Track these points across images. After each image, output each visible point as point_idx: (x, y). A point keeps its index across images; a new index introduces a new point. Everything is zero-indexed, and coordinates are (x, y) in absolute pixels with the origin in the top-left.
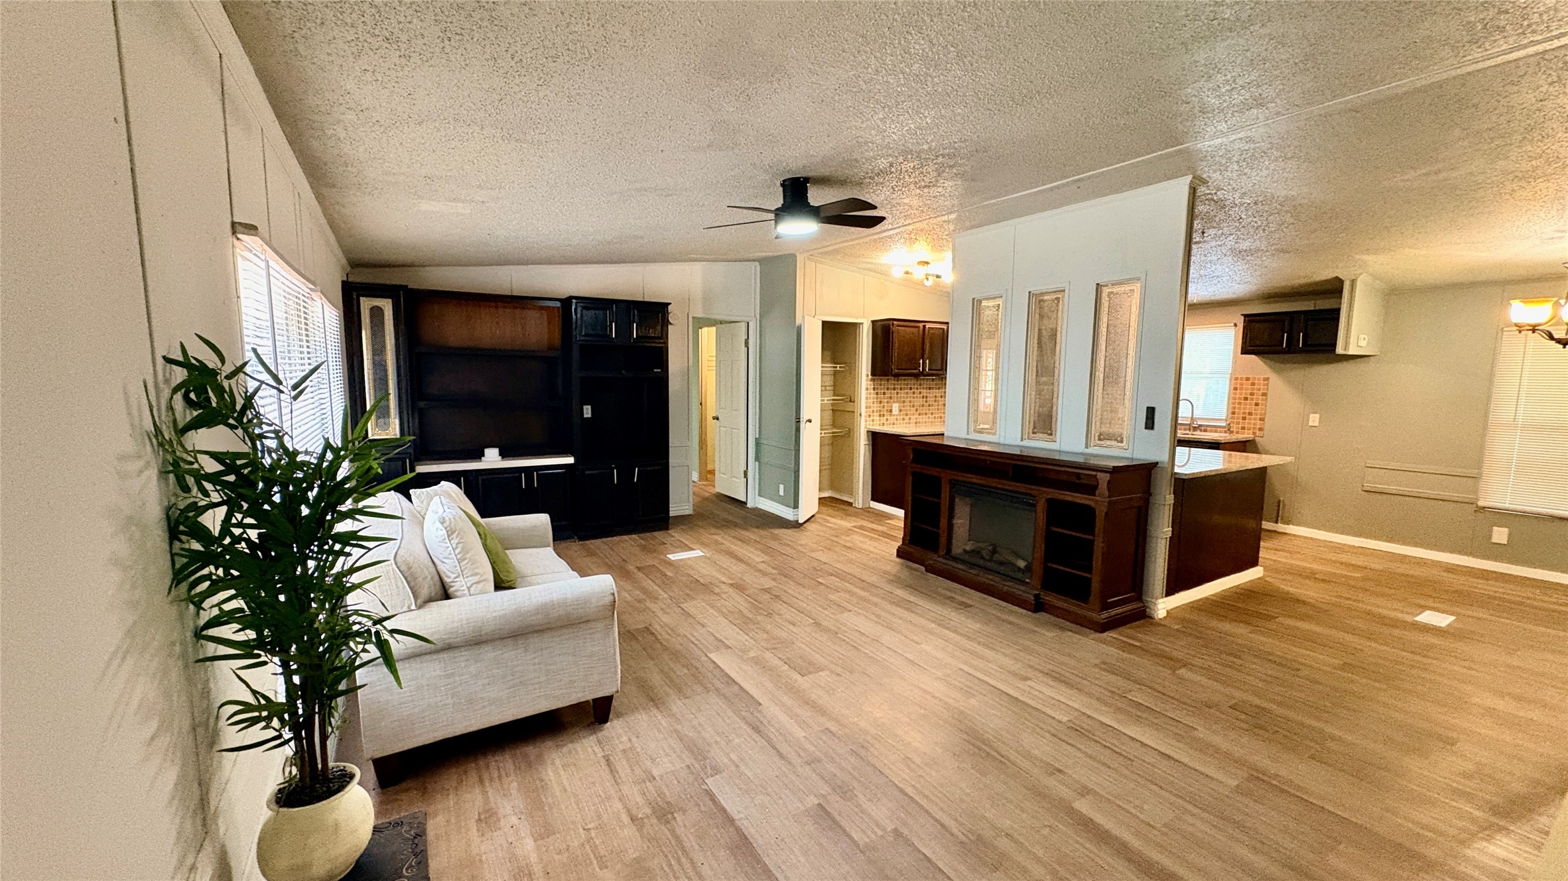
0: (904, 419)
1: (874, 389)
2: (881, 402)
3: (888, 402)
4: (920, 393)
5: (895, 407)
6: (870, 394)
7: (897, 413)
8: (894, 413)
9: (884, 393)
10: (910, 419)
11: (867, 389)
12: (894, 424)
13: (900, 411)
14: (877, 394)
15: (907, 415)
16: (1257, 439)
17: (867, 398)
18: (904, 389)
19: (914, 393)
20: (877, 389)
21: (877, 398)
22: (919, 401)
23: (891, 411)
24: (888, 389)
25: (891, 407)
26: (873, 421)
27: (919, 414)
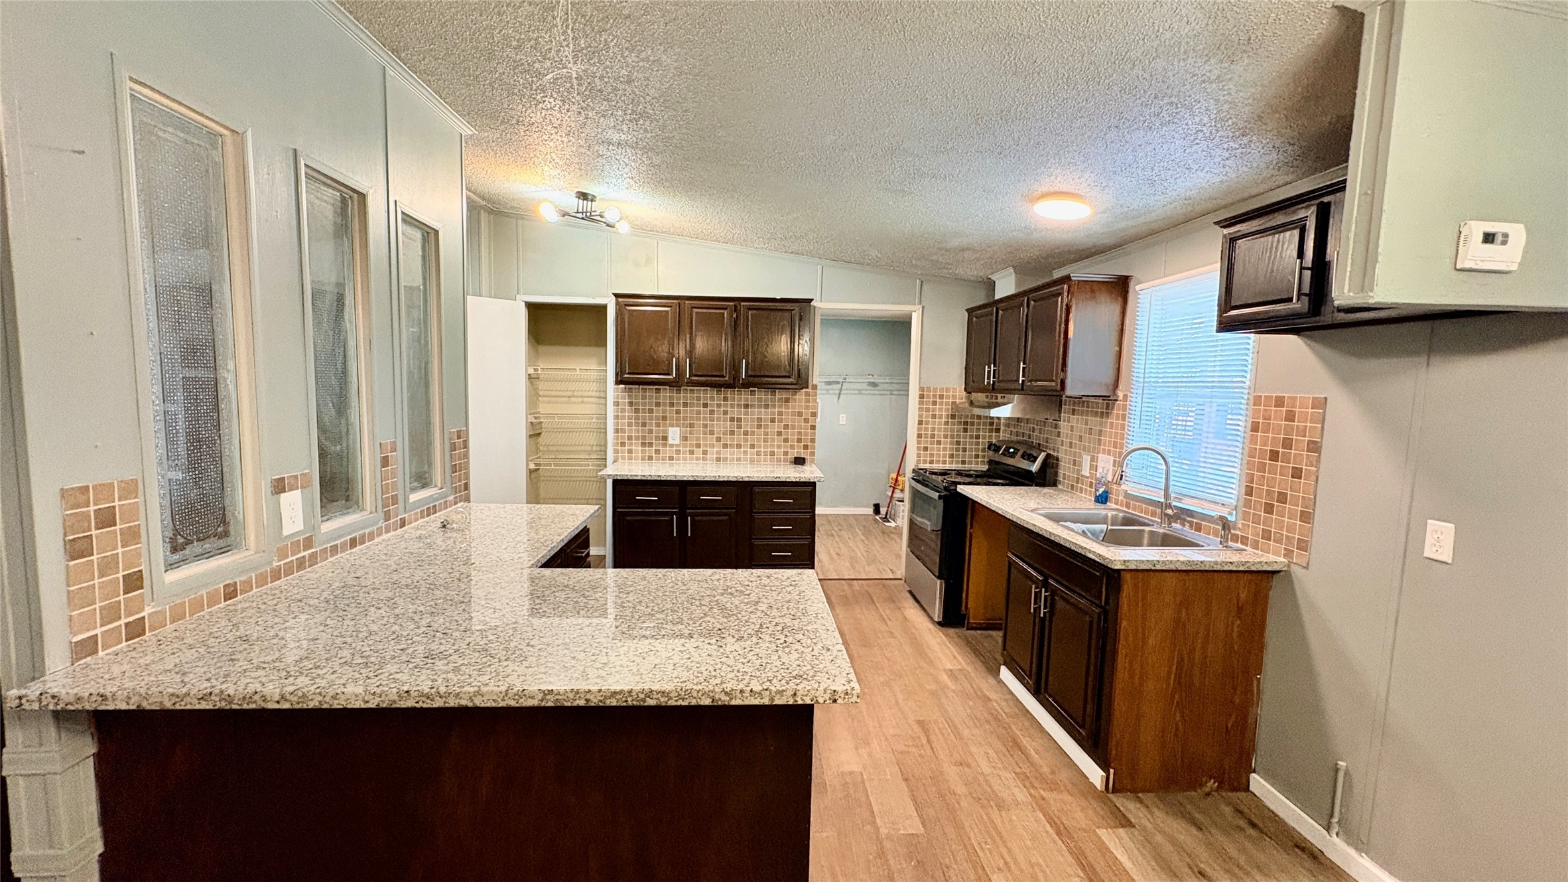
0: (692, 453)
1: (631, 404)
2: (644, 425)
3: (658, 425)
4: (726, 413)
5: (674, 434)
6: (623, 410)
7: (677, 442)
8: (670, 441)
9: (651, 411)
10: (705, 453)
11: (616, 404)
12: (671, 458)
13: (685, 439)
14: (637, 411)
15: (698, 446)
16: (1294, 568)
17: (617, 417)
18: (692, 405)
19: (712, 412)
20: (637, 404)
21: (637, 418)
22: (721, 426)
23: (665, 438)
24: (658, 404)
25: (666, 432)
26: (630, 451)
27: (725, 446)
